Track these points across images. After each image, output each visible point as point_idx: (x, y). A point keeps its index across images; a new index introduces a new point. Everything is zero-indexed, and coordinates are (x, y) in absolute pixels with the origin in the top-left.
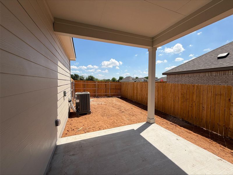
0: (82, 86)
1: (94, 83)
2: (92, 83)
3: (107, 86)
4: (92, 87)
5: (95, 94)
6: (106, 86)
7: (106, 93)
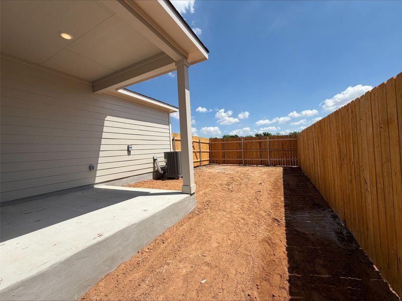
0: (220, 146)
1: (237, 142)
2: (236, 142)
3: (263, 144)
4: (235, 148)
5: (240, 159)
6: (260, 146)
7: (261, 158)
